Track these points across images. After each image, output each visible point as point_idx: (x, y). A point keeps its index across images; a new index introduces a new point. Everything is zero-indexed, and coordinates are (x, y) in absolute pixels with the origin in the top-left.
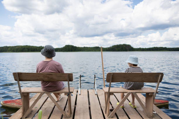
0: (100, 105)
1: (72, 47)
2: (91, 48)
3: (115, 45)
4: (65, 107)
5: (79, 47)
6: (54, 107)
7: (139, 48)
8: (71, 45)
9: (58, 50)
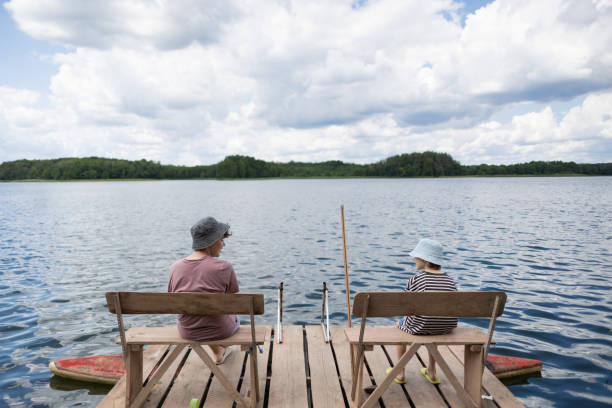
0: (339, 375)
1: (250, 161)
2: (316, 165)
3: (398, 156)
4: (241, 381)
5: (272, 164)
6: (210, 381)
7: (479, 164)
8: (245, 155)
9: (203, 174)
